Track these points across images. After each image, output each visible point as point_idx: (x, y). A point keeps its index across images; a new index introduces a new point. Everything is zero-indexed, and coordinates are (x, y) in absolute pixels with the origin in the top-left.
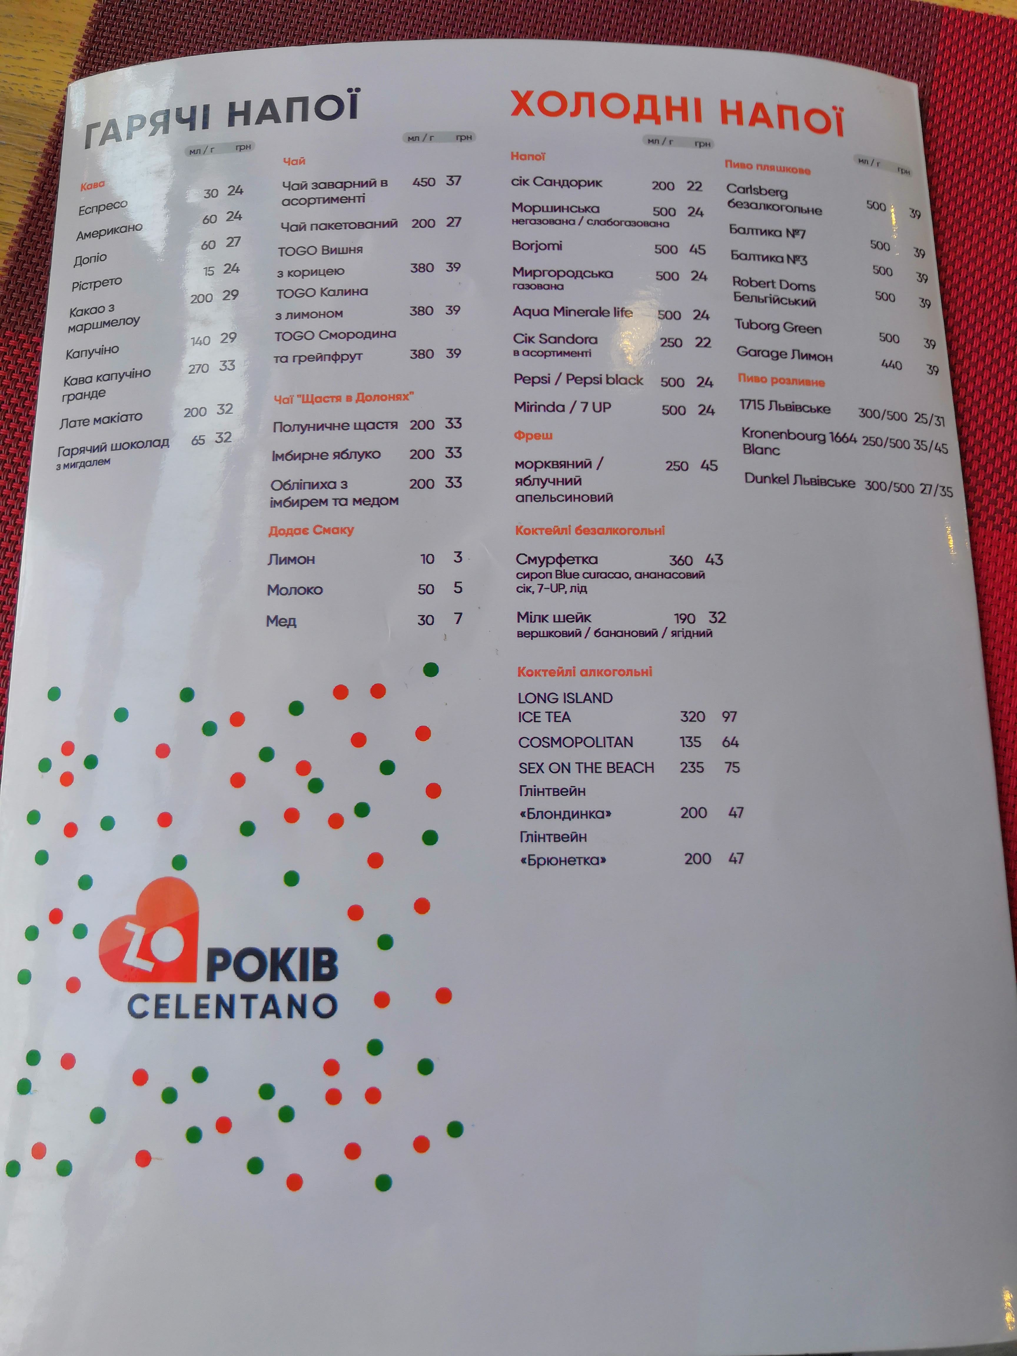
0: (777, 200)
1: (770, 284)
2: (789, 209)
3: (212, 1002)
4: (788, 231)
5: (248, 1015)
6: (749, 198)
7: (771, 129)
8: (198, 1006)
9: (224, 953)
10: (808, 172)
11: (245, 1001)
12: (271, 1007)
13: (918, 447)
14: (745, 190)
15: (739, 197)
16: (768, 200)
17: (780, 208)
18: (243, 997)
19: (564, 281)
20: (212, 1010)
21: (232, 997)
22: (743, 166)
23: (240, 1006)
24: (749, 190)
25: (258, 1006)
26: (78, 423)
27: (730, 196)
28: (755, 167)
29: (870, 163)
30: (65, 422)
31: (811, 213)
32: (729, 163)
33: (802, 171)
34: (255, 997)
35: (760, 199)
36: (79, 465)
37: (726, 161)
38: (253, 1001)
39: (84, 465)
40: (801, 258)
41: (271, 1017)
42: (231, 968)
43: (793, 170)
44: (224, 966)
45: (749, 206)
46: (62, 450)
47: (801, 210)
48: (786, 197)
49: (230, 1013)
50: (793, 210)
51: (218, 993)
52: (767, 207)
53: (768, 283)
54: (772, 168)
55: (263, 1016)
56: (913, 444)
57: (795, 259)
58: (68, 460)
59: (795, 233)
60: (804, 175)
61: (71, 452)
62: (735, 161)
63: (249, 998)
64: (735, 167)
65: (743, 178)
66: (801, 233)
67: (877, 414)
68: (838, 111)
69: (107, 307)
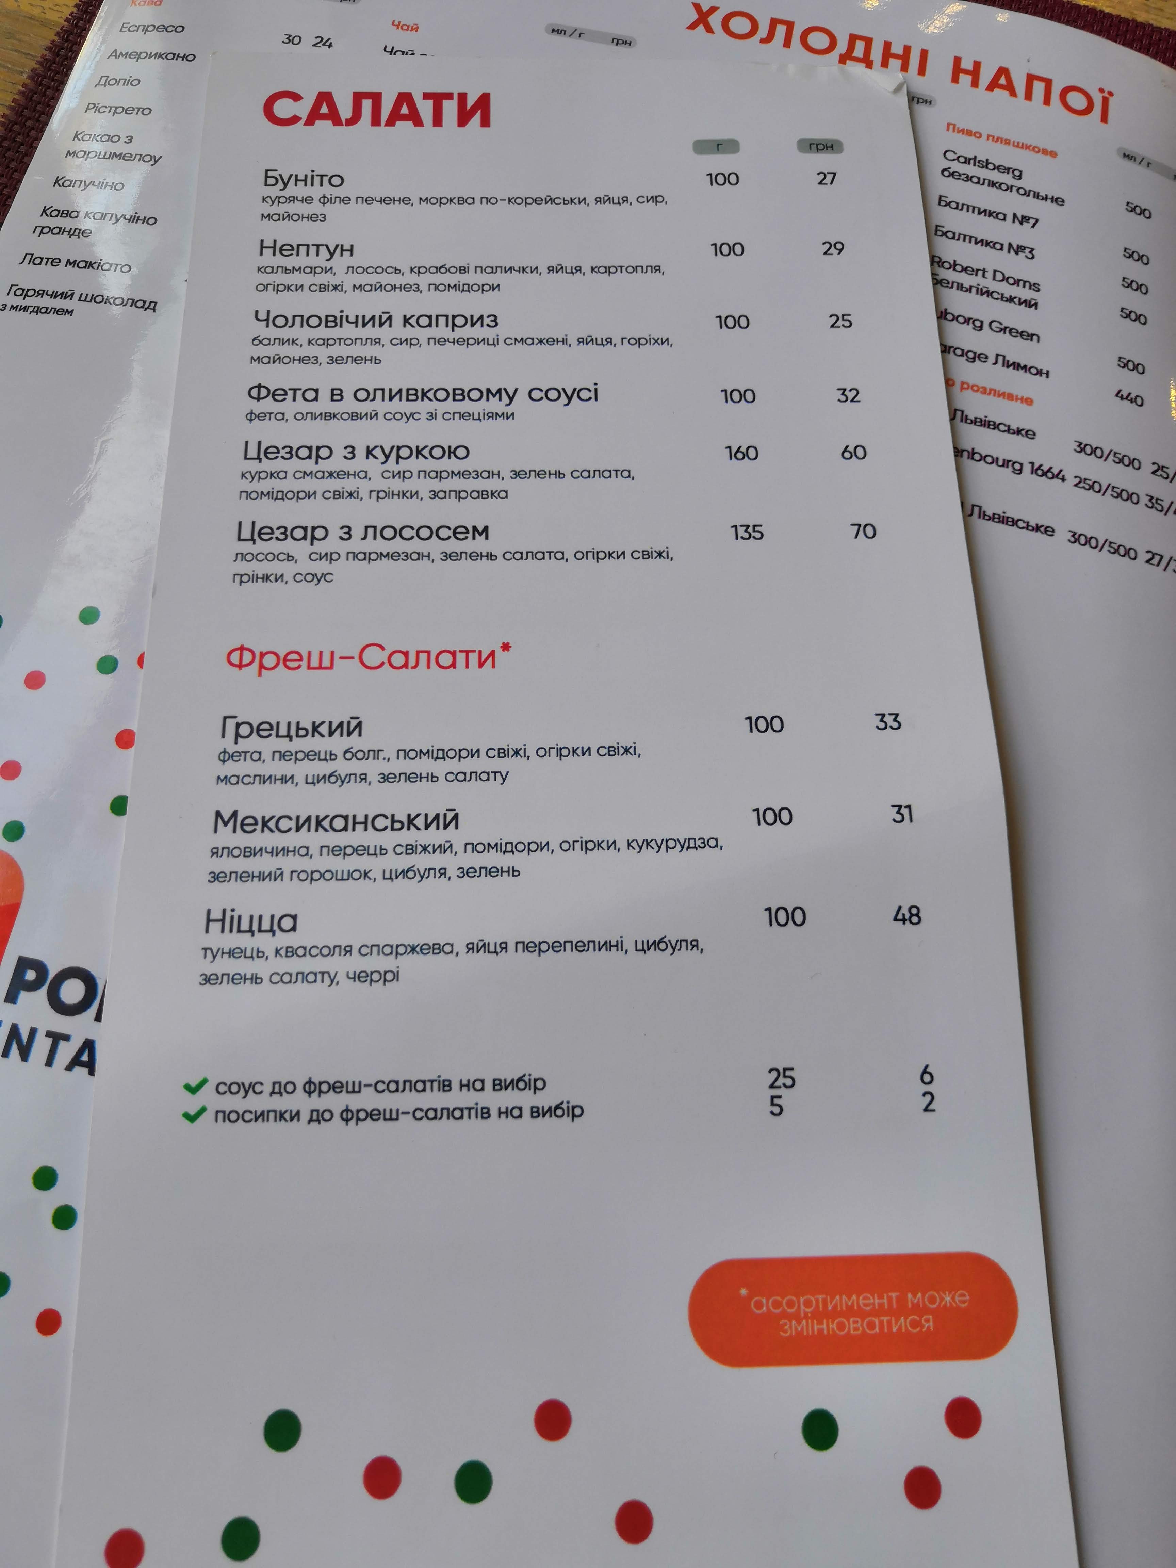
0: (1007, 179)
1: (980, 273)
2: (1022, 191)
3: (3, 1033)
4: (1015, 216)
5: (49, 1063)
6: (970, 170)
7: (1013, 98)
9: (40, 967)
10: (1053, 154)
11: (49, 1041)
13: (1150, 505)
14: (967, 161)
15: (956, 167)
16: (995, 176)
17: (1010, 188)
18: (49, 1034)
21: (33, 1032)
22: (969, 133)
23: (42, 1046)
24: (972, 161)
25: (66, 1052)
26: (45, 261)
27: (946, 164)
28: (984, 137)
29: (1138, 160)
30: (29, 257)
31: (1049, 201)
32: (951, 127)
33: (1045, 152)
34: (67, 1038)
35: (983, 173)
36: (31, 309)
37: (949, 125)
38: (62, 1044)
39: (38, 310)
40: (1027, 250)
41: (81, 1072)
42: (43, 991)
43: (1035, 149)
44: (33, 986)
45: (969, 179)
46: (14, 288)
47: (1037, 195)
48: (1020, 177)
49: (25, 1054)
50: (1027, 193)
51: (15, 1022)
52: (992, 184)
53: (978, 270)
54: (1007, 142)
55: (69, 1068)
56: (1144, 500)
57: (1020, 249)
58: (19, 301)
59: (1024, 220)
60: (1048, 158)
61: (25, 293)
62: (961, 126)
63: (57, 1038)
64: (959, 132)
65: (967, 147)
66: (1032, 221)
67: (1099, 452)
68: (1106, 94)
69: (124, 139)
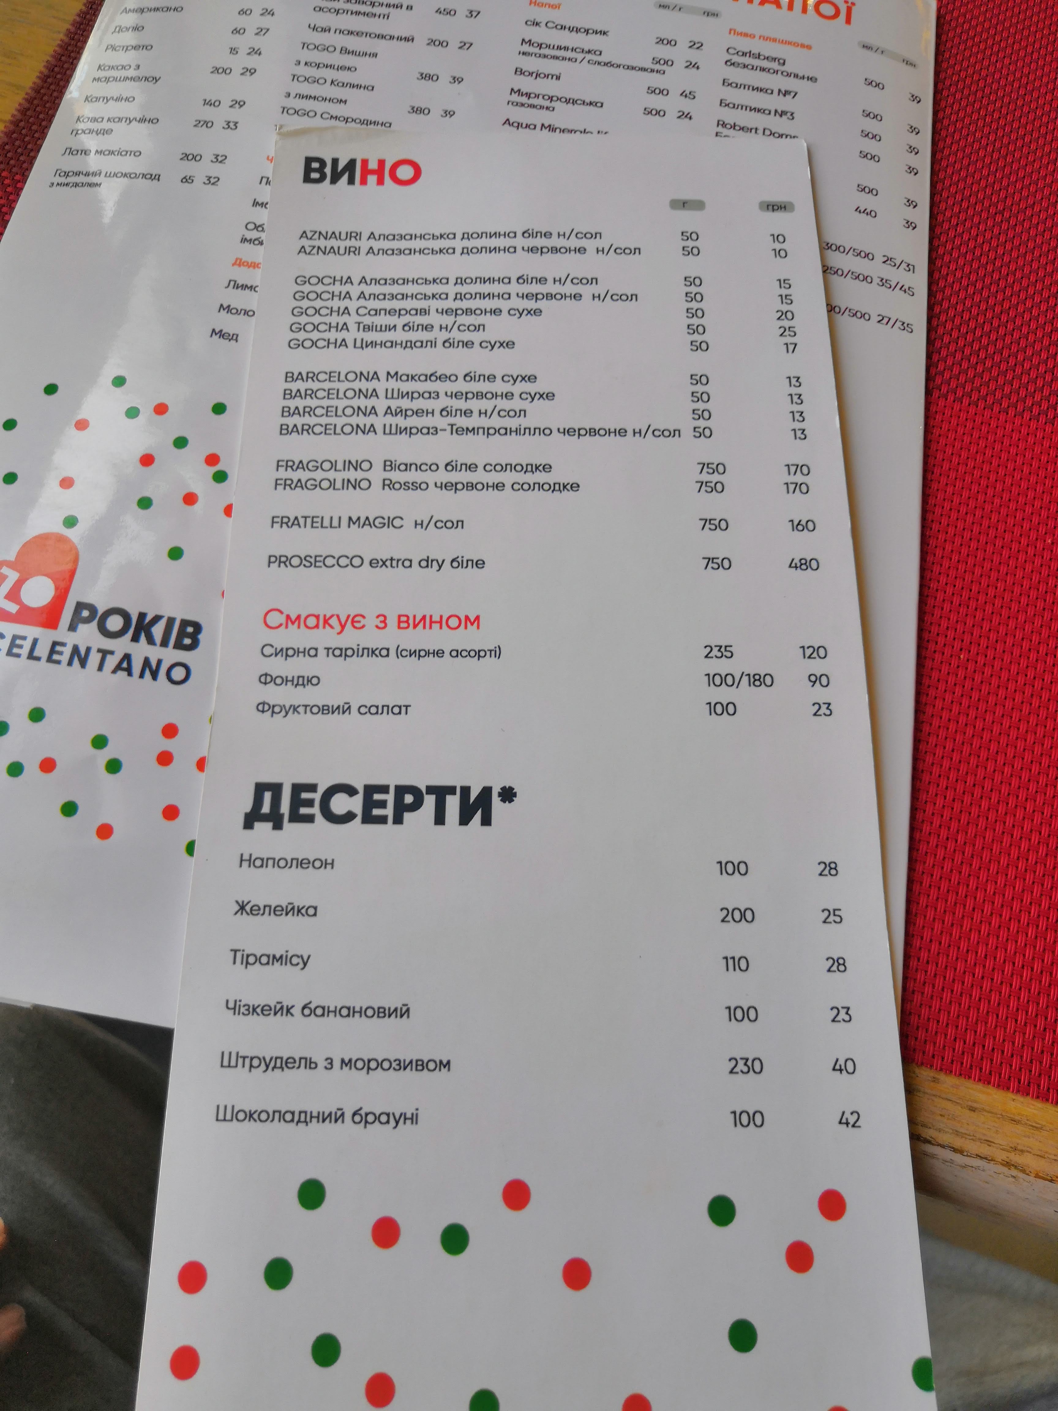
0: (775, 66)
1: (754, 131)
2: (785, 74)
3: (67, 651)
4: (780, 91)
5: (100, 668)
6: (747, 60)
7: (778, 10)
8: (52, 651)
9: (92, 609)
10: (809, 47)
11: (100, 655)
12: (125, 665)
13: (881, 284)
14: (744, 54)
15: (736, 59)
16: (766, 64)
17: (776, 72)
18: (99, 651)
19: (556, 104)
20: (65, 658)
21: (88, 650)
22: (746, 35)
23: (94, 659)
24: (748, 55)
25: (111, 662)
26: (80, 152)
27: (729, 57)
28: (757, 37)
29: (875, 49)
30: (68, 151)
31: (806, 80)
32: (732, 32)
33: (803, 46)
34: (112, 653)
35: (756, 62)
36: (71, 185)
37: (731, 30)
38: (109, 657)
39: (76, 185)
40: (789, 114)
41: (122, 674)
42: (94, 624)
43: (796, 44)
44: (88, 620)
45: (745, 66)
46: (58, 172)
47: (796, 76)
48: (784, 64)
49: (83, 663)
50: (789, 75)
51: (77, 643)
52: (763, 69)
53: (751, 129)
54: (774, 40)
55: (114, 672)
56: (876, 280)
57: (783, 113)
58: (63, 180)
59: (786, 93)
60: (805, 50)
61: (67, 174)
62: (739, 30)
63: (105, 653)
64: (738, 34)
65: (744, 44)
66: (793, 94)
67: (842, 249)
68: (849, 5)
69: (133, 67)
